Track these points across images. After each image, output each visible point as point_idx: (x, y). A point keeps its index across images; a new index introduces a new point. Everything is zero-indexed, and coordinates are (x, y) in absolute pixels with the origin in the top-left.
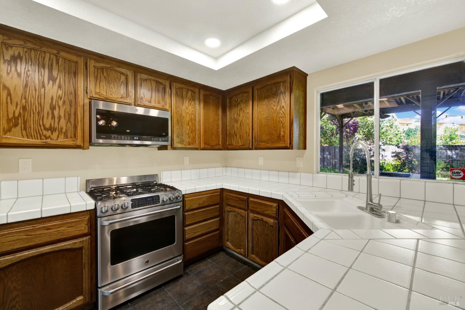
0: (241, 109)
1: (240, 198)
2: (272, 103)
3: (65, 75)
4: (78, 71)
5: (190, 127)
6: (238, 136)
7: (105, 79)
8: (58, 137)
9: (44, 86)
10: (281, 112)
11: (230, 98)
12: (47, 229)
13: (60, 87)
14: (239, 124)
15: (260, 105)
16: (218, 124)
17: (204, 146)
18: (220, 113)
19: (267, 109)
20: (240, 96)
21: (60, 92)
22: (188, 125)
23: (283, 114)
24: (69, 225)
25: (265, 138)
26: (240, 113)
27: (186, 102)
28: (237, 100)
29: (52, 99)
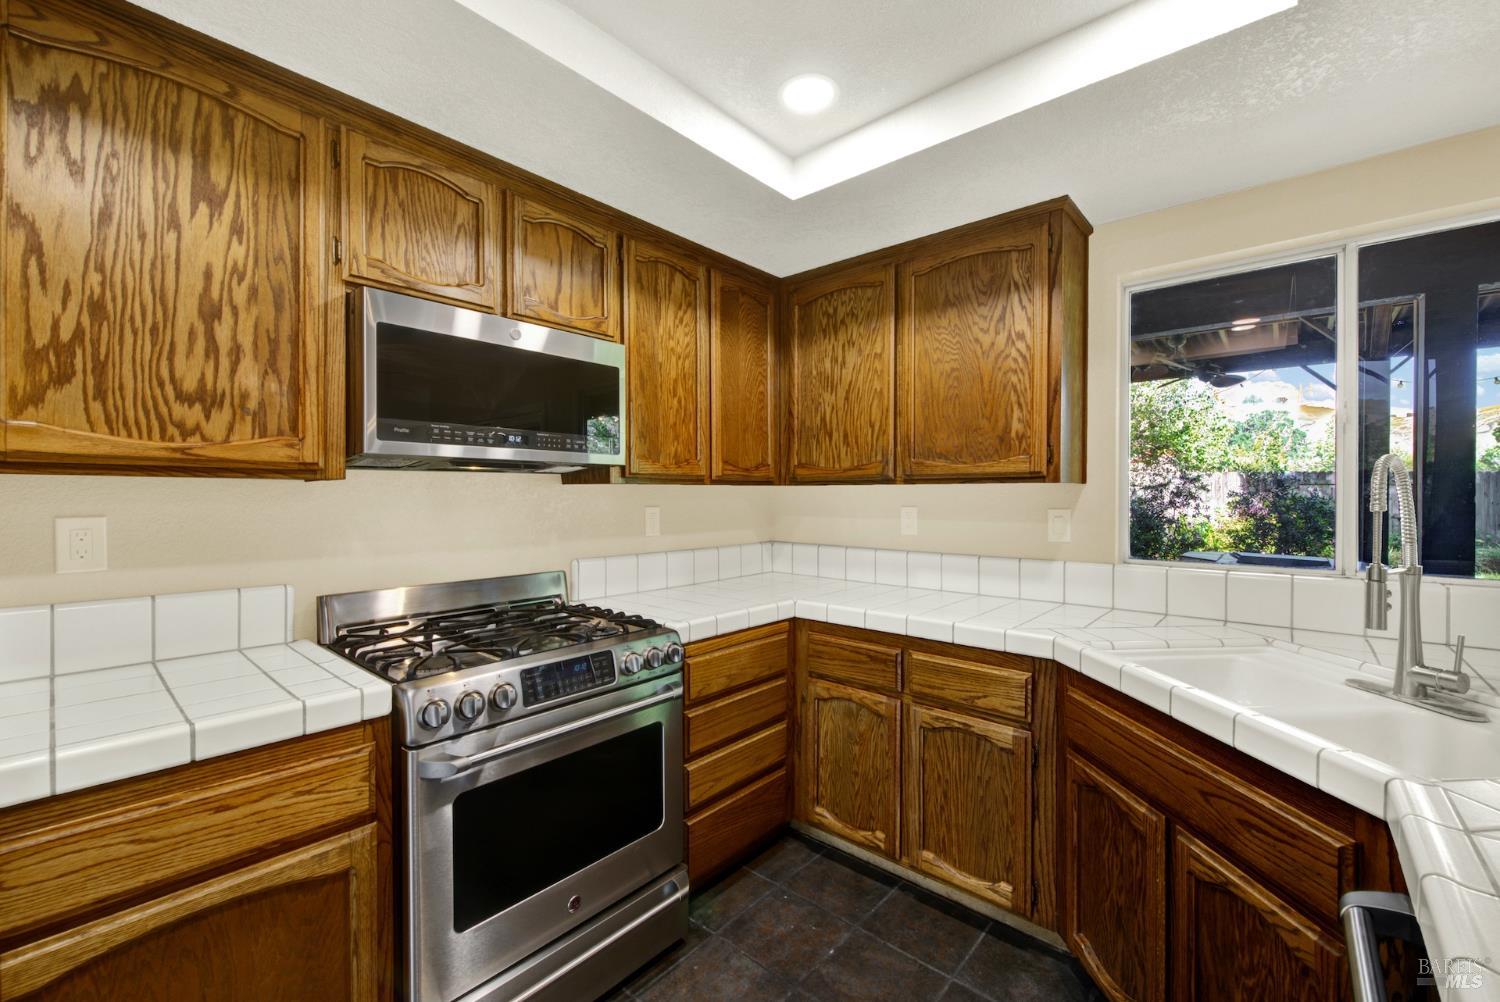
0: (851, 343)
1: (872, 653)
2: (975, 323)
3: (256, 185)
4: (305, 169)
5: (679, 402)
6: (835, 435)
7: (404, 211)
8: (231, 429)
9: (174, 224)
10: (1014, 353)
11: (806, 306)
12: (218, 810)
13: (237, 230)
14: (841, 393)
15: (929, 328)
16: (762, 393)
17: (724, 470)
18: (770, 357)
19: (954, 341)
20: (845, 298)
21: (238, 251)
22: (675, 395)
23: (1020, 360)
24: (302, 786)
25: (943, 440)
26: (844, 357)
27: (667, 313)
28: (831, 311)
29: (208, 275)
